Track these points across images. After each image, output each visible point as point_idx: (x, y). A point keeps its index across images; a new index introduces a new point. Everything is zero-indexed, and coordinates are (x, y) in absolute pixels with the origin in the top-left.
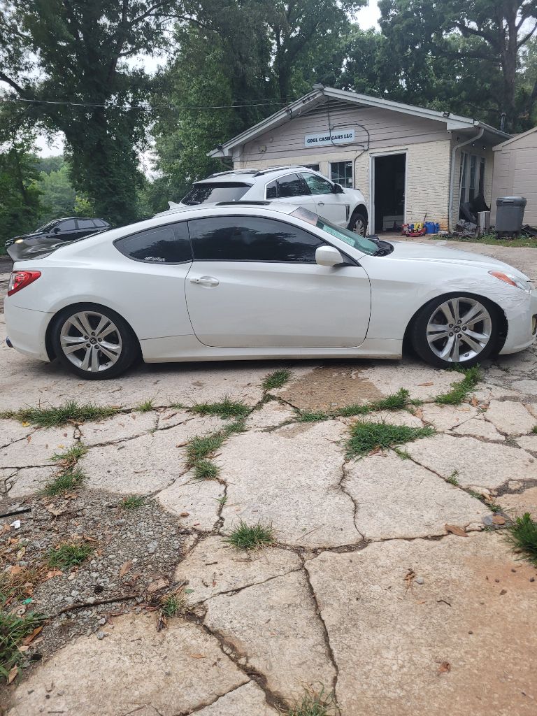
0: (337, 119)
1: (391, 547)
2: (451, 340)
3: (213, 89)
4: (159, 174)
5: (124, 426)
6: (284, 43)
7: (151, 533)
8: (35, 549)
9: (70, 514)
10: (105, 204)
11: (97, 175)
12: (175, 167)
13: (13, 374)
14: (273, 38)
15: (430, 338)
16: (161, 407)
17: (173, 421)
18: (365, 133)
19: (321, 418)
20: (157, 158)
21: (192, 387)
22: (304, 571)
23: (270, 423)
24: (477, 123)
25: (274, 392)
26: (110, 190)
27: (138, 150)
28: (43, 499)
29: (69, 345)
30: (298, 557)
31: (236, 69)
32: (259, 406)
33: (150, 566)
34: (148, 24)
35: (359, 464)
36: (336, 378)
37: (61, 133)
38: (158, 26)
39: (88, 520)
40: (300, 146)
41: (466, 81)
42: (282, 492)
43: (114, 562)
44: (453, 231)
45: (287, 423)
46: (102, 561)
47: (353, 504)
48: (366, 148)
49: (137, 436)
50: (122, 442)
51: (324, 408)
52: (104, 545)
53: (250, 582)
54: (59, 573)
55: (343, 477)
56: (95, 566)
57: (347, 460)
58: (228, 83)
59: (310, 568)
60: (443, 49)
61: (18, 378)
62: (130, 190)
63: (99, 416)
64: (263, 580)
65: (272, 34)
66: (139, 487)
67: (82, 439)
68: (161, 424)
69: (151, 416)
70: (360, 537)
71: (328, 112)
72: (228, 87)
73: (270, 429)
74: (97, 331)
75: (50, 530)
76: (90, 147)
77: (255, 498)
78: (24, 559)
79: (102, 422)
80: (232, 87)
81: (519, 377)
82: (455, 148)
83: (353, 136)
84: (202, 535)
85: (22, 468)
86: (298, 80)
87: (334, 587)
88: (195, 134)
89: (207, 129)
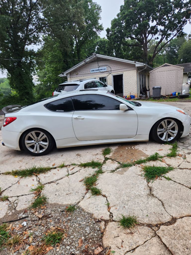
0: (101, 64)
1: (186, 221)
2: (165, 134)
3: (56, 56)
4: (39, 83)
5: (55, 174)
6: (78, 42)
7: (85, 223)
8: (37, 236)
9: (46, 216)
10: (22, 93)
11: (19, 83)
12: (45, 80)
13: (5, 156)
14: (74, 40)
15: (158, 134)
16: (68, 165)
17: (74, 171)
18: (110, 68)
19: (130, 166)
20: (38, 77)
21: (77, 156)
22: (157, 236)
23: (111, 169)
24: (145, 64)
25: (108, 156)
26: (24, 88)
27: (33, 75)
28: (32, 210)
29: (28, 144)
30: (151, 229)
31: (64, 49)
32: (104, 162)
33: (90, 240)
34: (34, 35)
35: (153, 183)
36: (127, 149)
37: (6, 70)
38: (38, 36)
39: (55, 219)
40: (89, 73)
41: (133, 53)
42: (130, 199)
43: (74, 239)
44: (139, 98)
45: (118, 168)
46: (68, 240)
47: (160, 202)
48: (110, 73)
49: (62, 178)
50: (57, 181)
51: (129, 162)
52: (66, 231)
53: (138, 245)
54: (51, 248)
55: (151, 190)
56: (66, 242)
57: (148, 182)
58: (61, 54)
59: (160, 235)
60: (126, 44)
61: (8, 157)
62: (31, 88)
63: (44, 171)
64: (143, 243)
65: (74, 39)
66: (71, 201)
67: (40, 181)
68: (70, 172)
69: (65, 169)
70: (171, 217)
71: (98, 62)
72: (61, 55)
73: (113, 171)
74: (39, 138)
75: (40, 225)
76: (17, 74)
77: (120, 202)
78: (33, 242)
79: (46, 173)
80: (63, 55)
81: (188, 145)
82: (138, 72)
83: (106, 69)
84: (106, 222)
85: (19, 196)
86: (83, 53)
87: (174, 243)
88: (51, 70)
89: (55, 68)
